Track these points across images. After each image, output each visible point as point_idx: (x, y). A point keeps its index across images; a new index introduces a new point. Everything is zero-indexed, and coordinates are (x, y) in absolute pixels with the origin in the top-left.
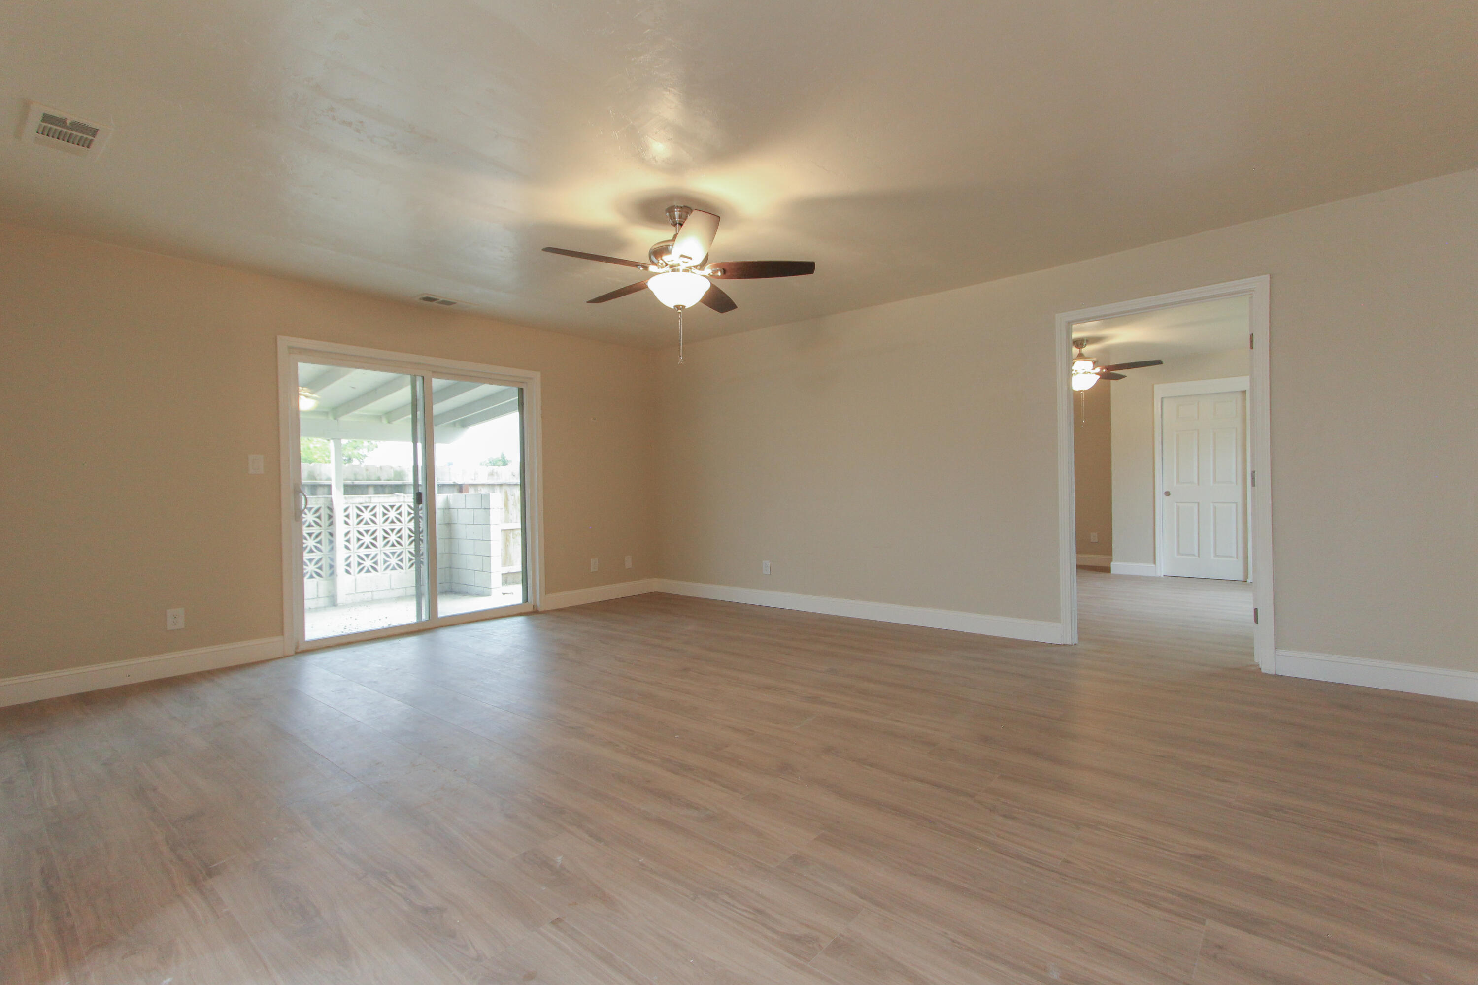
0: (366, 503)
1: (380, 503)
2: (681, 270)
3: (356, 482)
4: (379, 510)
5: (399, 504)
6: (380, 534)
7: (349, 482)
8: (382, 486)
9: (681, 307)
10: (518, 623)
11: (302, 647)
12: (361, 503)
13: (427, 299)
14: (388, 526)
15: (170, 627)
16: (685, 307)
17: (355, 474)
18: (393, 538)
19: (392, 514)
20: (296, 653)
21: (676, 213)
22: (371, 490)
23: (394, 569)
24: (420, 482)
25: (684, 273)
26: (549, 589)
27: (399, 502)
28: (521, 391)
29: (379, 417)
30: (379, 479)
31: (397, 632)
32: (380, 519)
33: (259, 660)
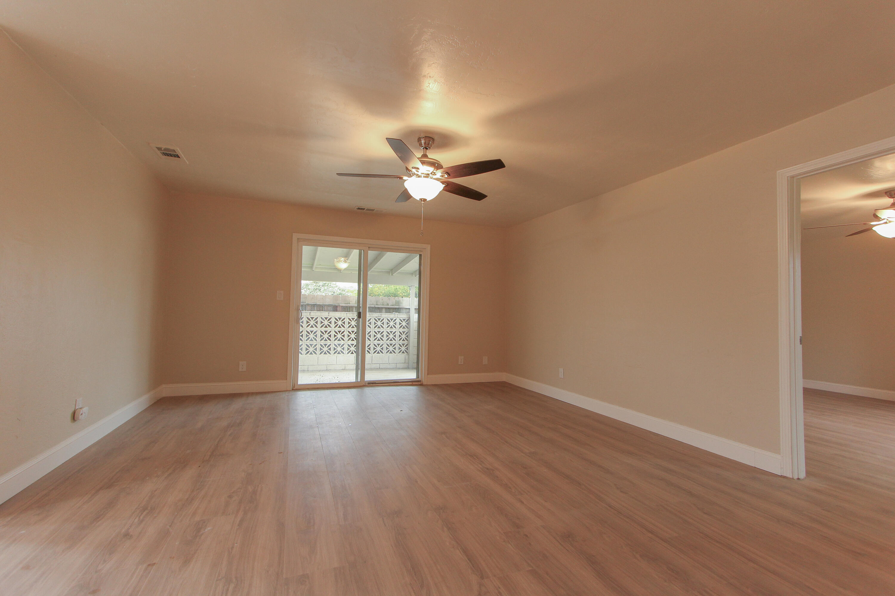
0: (379, 317)
1: (386, 317)
2: (422, 176)
3: (376, 306)
4: (385, 321)
5: (395, 318)
6: (385, 334)
7: (373, 306)
8: (389, 308)
9: (423, 200)
10: (412, 390)
11: (296, 387)
12: (377, 317)
13: (359, 209)
14: (389, 330)
15: (240, 370)
16: (427, 200)
17: (377, 302)
18: (391, 336)
19: (392, 324)
20: (293, 390)
21: (422, 141)
22: (384, 310)
23: (391, 353)
24: (361, 305)
25: (424, 178)
26: (430, 372)
27: (395, 317)
28: (420, 255)
29: (388, 272)
30: (388, 305)
31: (342, 386)
32: (385, 326)
33: (270, 391)
